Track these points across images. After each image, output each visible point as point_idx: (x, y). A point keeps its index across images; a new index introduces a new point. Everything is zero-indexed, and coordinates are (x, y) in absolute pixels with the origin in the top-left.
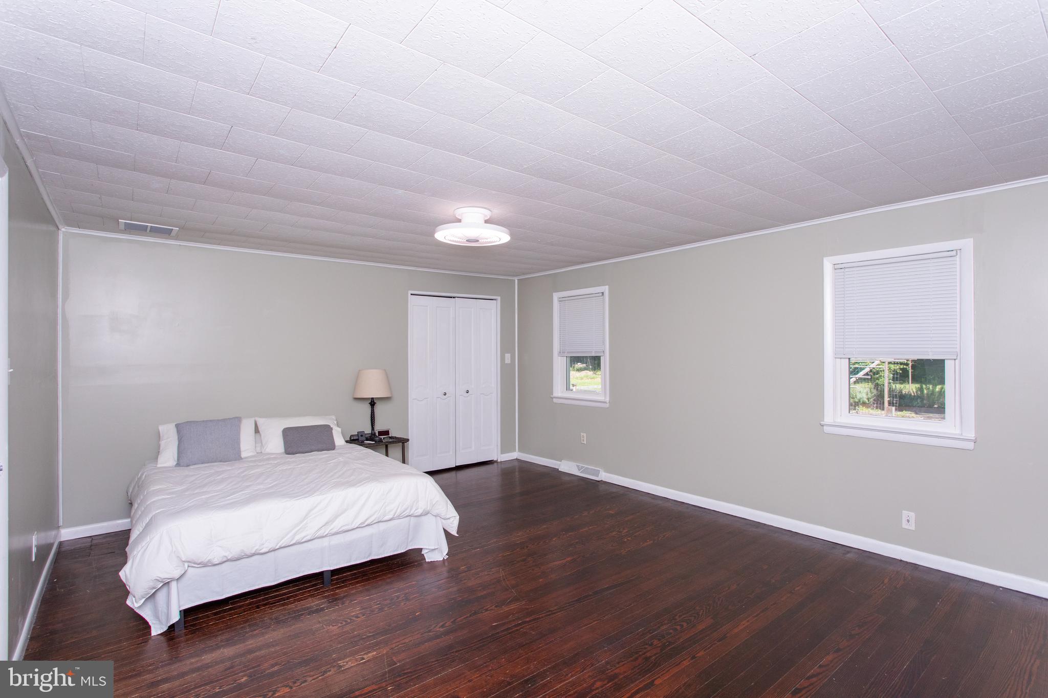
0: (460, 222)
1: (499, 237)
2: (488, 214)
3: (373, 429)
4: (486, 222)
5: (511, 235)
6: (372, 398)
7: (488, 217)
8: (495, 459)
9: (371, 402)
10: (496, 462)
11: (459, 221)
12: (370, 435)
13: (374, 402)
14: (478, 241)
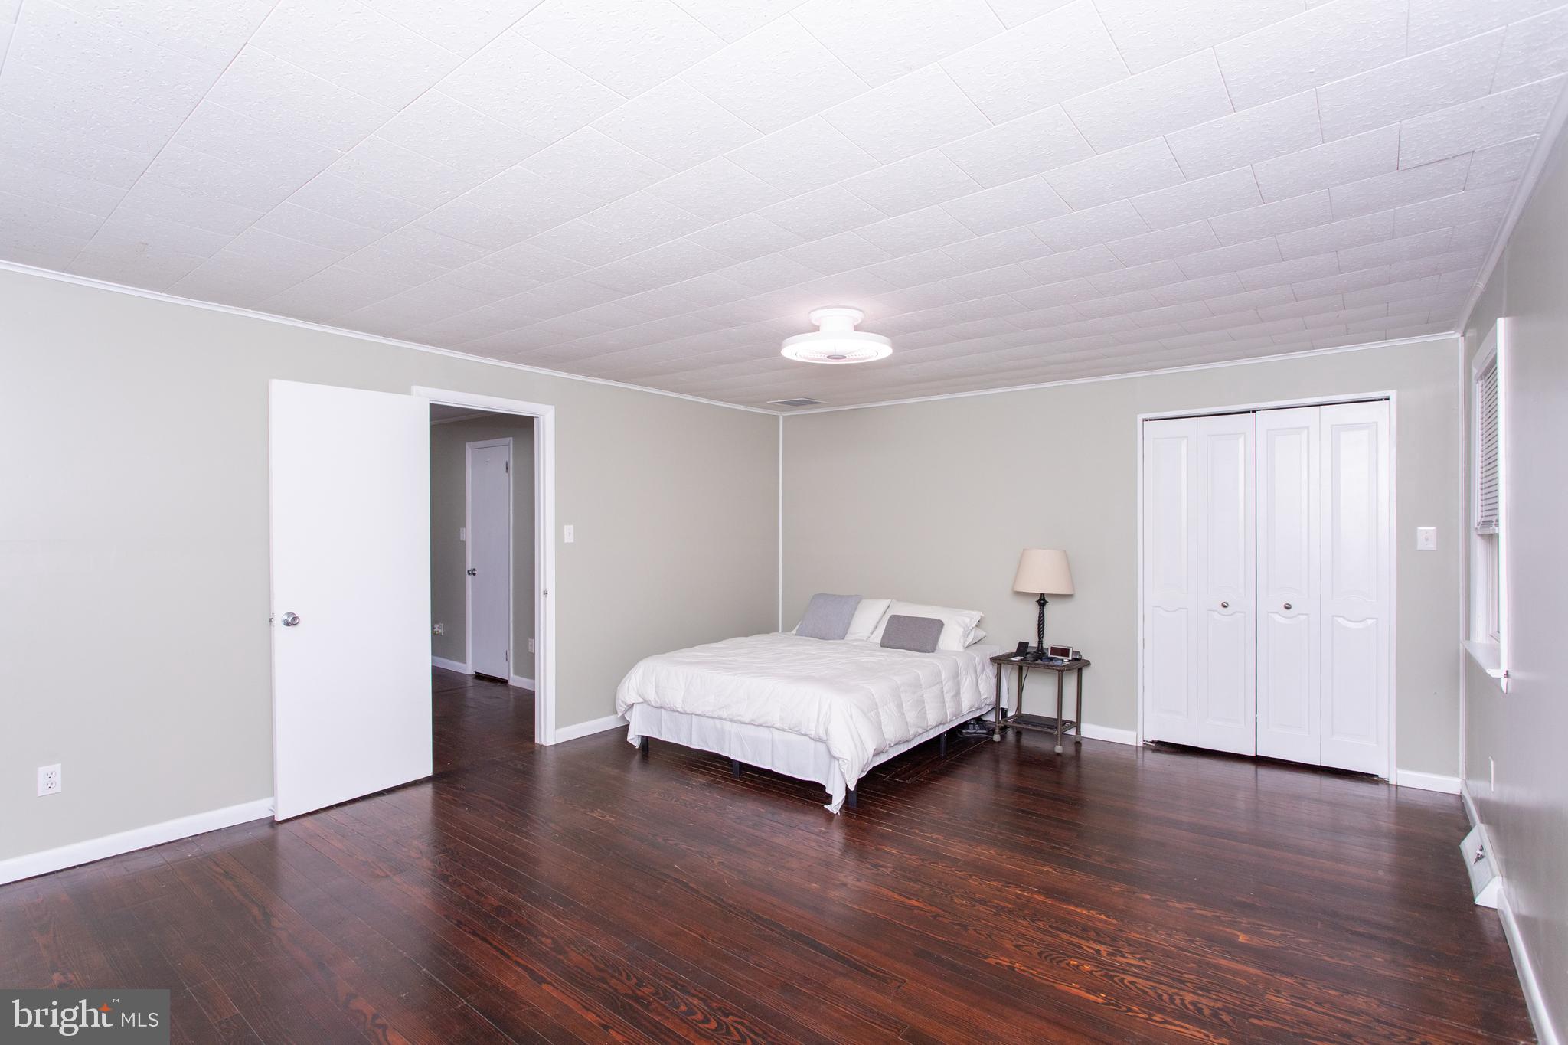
0: (818, 331)
1: (875, 349)
2: (858, 316)
3: (1040, 642)
4: (857, 328)
5: (894, 346)
6: (1042, 595)
7: (859, 322)
8: (1382, 775)
9: (1040, 599)
10: (1384, 782)
11: (816, 329)
12: (1034, 650)
13: (1044, 599)
14: (845, 357)
